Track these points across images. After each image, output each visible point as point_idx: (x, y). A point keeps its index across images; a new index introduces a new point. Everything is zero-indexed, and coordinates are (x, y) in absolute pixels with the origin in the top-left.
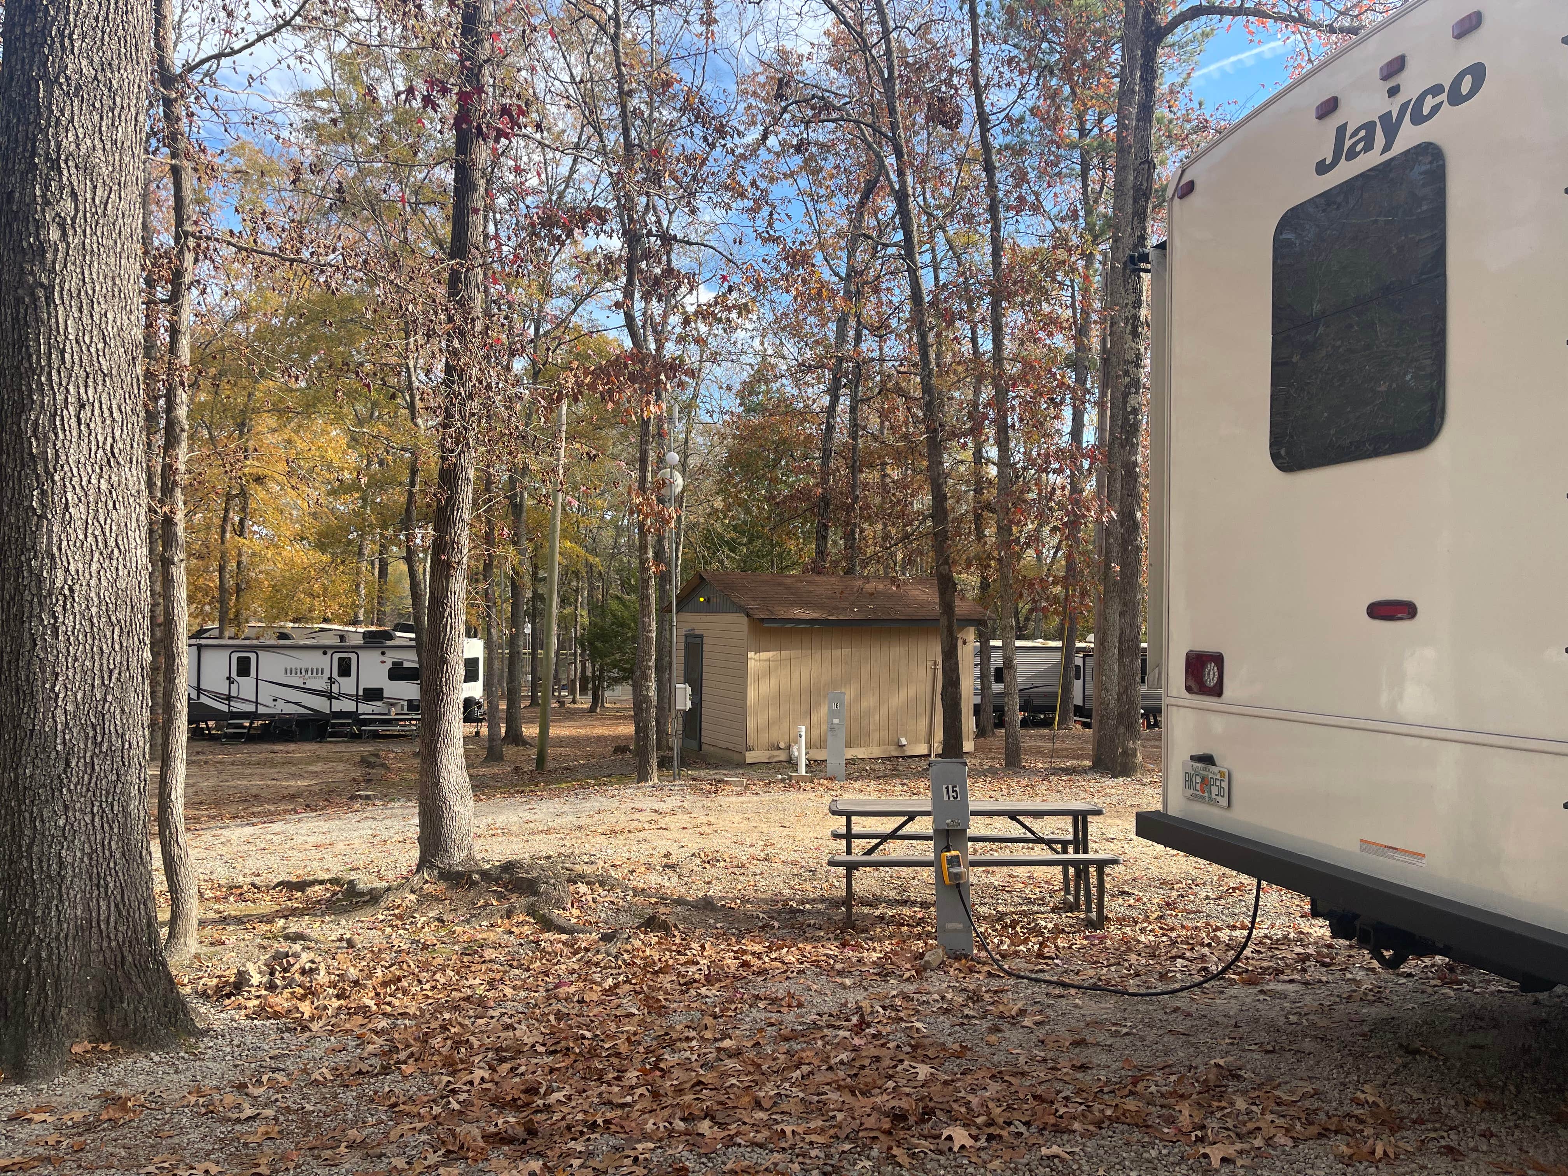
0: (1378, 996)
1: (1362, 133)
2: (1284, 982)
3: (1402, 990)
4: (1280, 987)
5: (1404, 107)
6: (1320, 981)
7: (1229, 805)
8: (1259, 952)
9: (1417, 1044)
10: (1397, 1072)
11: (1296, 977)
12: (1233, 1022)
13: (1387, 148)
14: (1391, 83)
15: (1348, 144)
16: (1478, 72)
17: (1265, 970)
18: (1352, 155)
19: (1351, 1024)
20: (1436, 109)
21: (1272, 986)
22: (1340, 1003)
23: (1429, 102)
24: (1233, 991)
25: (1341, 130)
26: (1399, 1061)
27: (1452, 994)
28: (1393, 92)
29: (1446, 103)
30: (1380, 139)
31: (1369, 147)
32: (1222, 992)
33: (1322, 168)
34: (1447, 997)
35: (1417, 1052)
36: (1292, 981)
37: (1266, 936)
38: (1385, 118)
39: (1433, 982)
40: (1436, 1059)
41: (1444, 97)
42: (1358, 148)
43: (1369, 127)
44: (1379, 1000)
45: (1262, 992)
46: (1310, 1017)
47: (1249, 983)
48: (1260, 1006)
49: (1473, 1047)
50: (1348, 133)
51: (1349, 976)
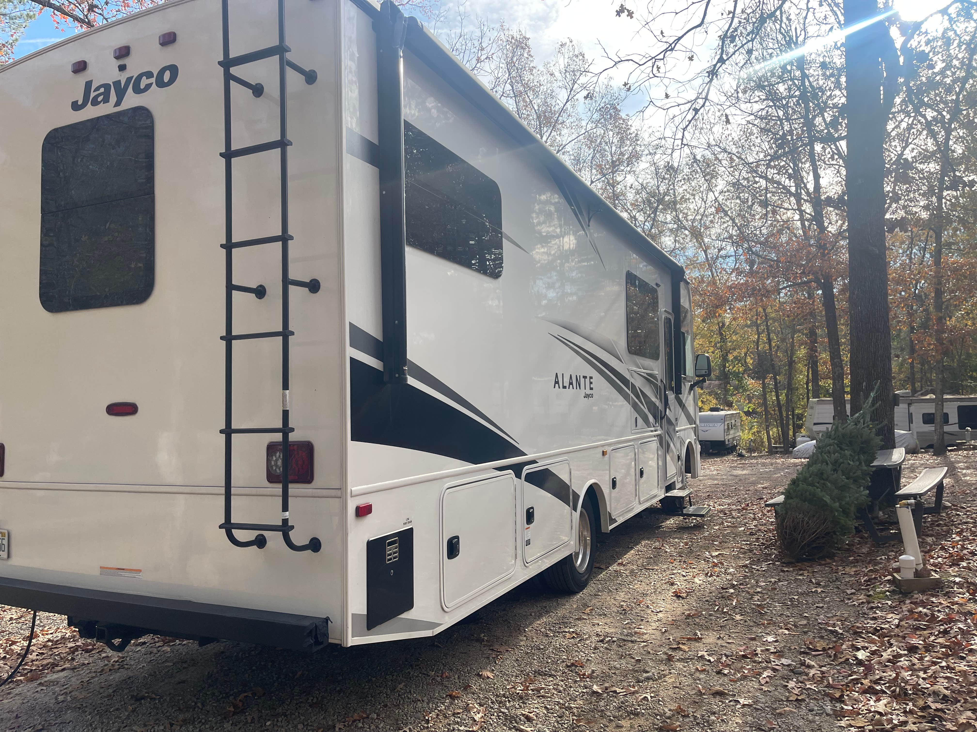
0: (122, 665)
1: (102, 90)
2: (59, 671)
3: (137, 655)
4: (55, 676)
5: (129, 79)
6: (84, 664)
7: (9, 556)
8: (43, 654)
9: (144, 693)
10: (128, 717)
11: (67, 665)
12: (15, 715)
13: (118, 104)
14: (121, 62)
15: (93, 95)
16: (174, 70)
17: (44, 667)
18: (95, 103)
19: (102, 691)
20: (148, 86)
21: (49, 678)
22: (96, 676)
23: (144, 82)
24: (18, 690)
25: (88, 85)
26: (130, 708)
27: (169, 649)
28: (122, 68)
29: (154, 85)
30: (113, 98)
31: (106, 100)
32: (9, 693)
33: (76, 106)
34: (165, 652)
35: (143, 698)
36: (63, 670)
37: (49, 640)
38: (117, 84)
39: (158, 645)
40: (155, 699)
41: (153, 80)
42: (100, 99)
43: (107, 87)
44: (122, 667)
45: (41, 684)
46: (73, 694)
47: (31, 680)
48: (37, 695)
49: (179, 683)
50: (93, 89)
51: (104, 655)
